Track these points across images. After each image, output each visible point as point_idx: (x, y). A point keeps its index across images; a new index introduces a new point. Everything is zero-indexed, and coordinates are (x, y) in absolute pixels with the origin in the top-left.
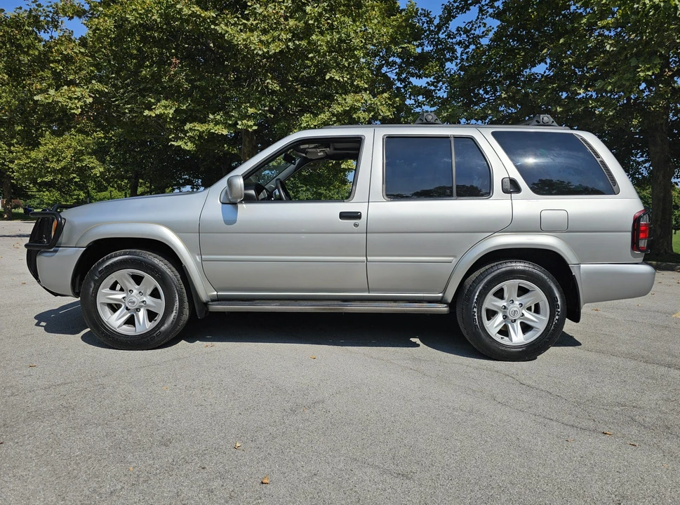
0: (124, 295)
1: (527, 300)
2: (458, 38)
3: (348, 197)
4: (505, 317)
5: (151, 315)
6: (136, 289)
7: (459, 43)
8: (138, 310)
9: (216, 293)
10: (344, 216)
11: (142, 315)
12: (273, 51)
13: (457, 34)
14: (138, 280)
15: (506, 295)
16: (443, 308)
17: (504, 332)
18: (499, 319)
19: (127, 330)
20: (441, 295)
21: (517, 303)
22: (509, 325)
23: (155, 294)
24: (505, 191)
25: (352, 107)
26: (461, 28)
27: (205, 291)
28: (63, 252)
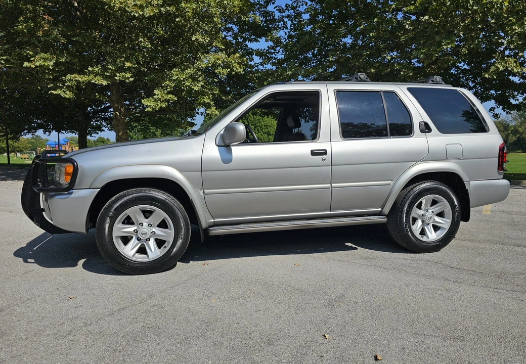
0: (135, 228)
1: (437, 209)
2: (287, 13)
3: (314, 137)
4: (423, 222)
5: (160, 243)
6: (146, 222)
7: (288, 16)
8: (148, 240)
9: (213, 220)
10: (313, 153)
11: (152, 243)
12: (148, 15)
13: (286, 9)
14: (147, 214)
15: (423, 206)
16: (382, 219)
17: (423, 232)
18: (419, 223)
19: (140, 258)
20: (380, 209)
21: (430, 211)
22: (425, 227)
23: (163, 225)
24: (422, 131)
25: (213, 64)
26: (289, 5)
27: (205, 219)
28: (77, 193)
